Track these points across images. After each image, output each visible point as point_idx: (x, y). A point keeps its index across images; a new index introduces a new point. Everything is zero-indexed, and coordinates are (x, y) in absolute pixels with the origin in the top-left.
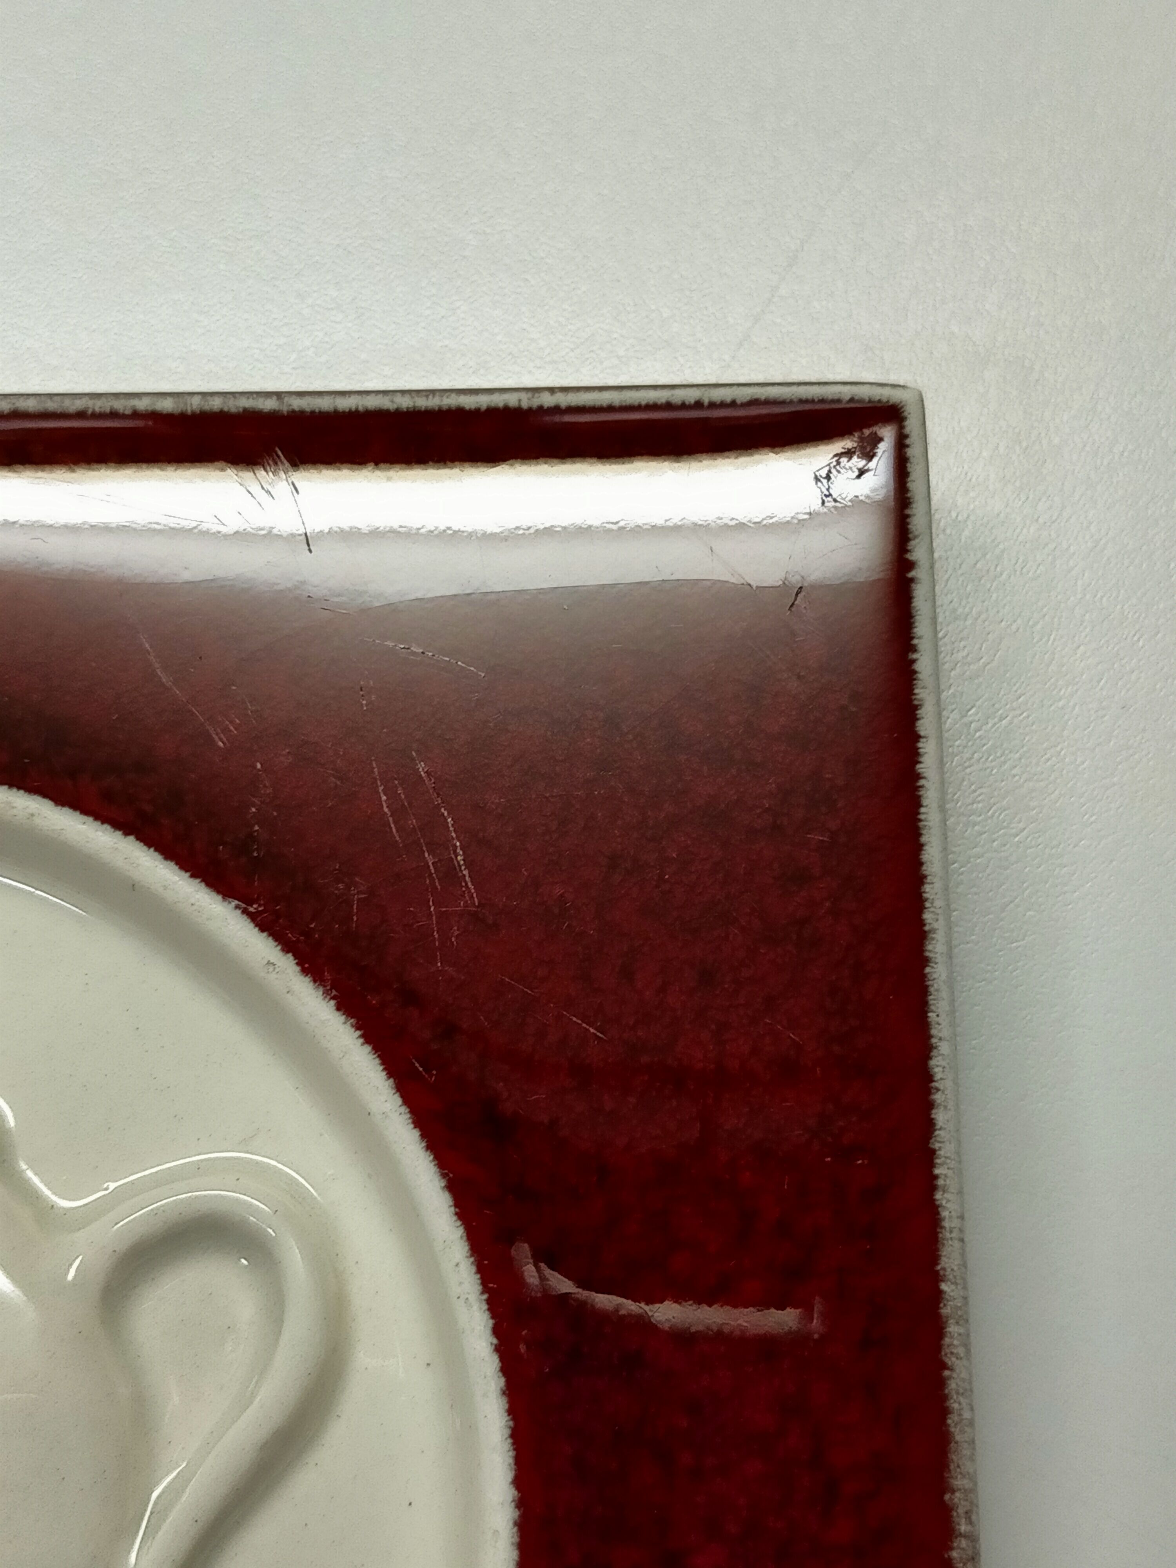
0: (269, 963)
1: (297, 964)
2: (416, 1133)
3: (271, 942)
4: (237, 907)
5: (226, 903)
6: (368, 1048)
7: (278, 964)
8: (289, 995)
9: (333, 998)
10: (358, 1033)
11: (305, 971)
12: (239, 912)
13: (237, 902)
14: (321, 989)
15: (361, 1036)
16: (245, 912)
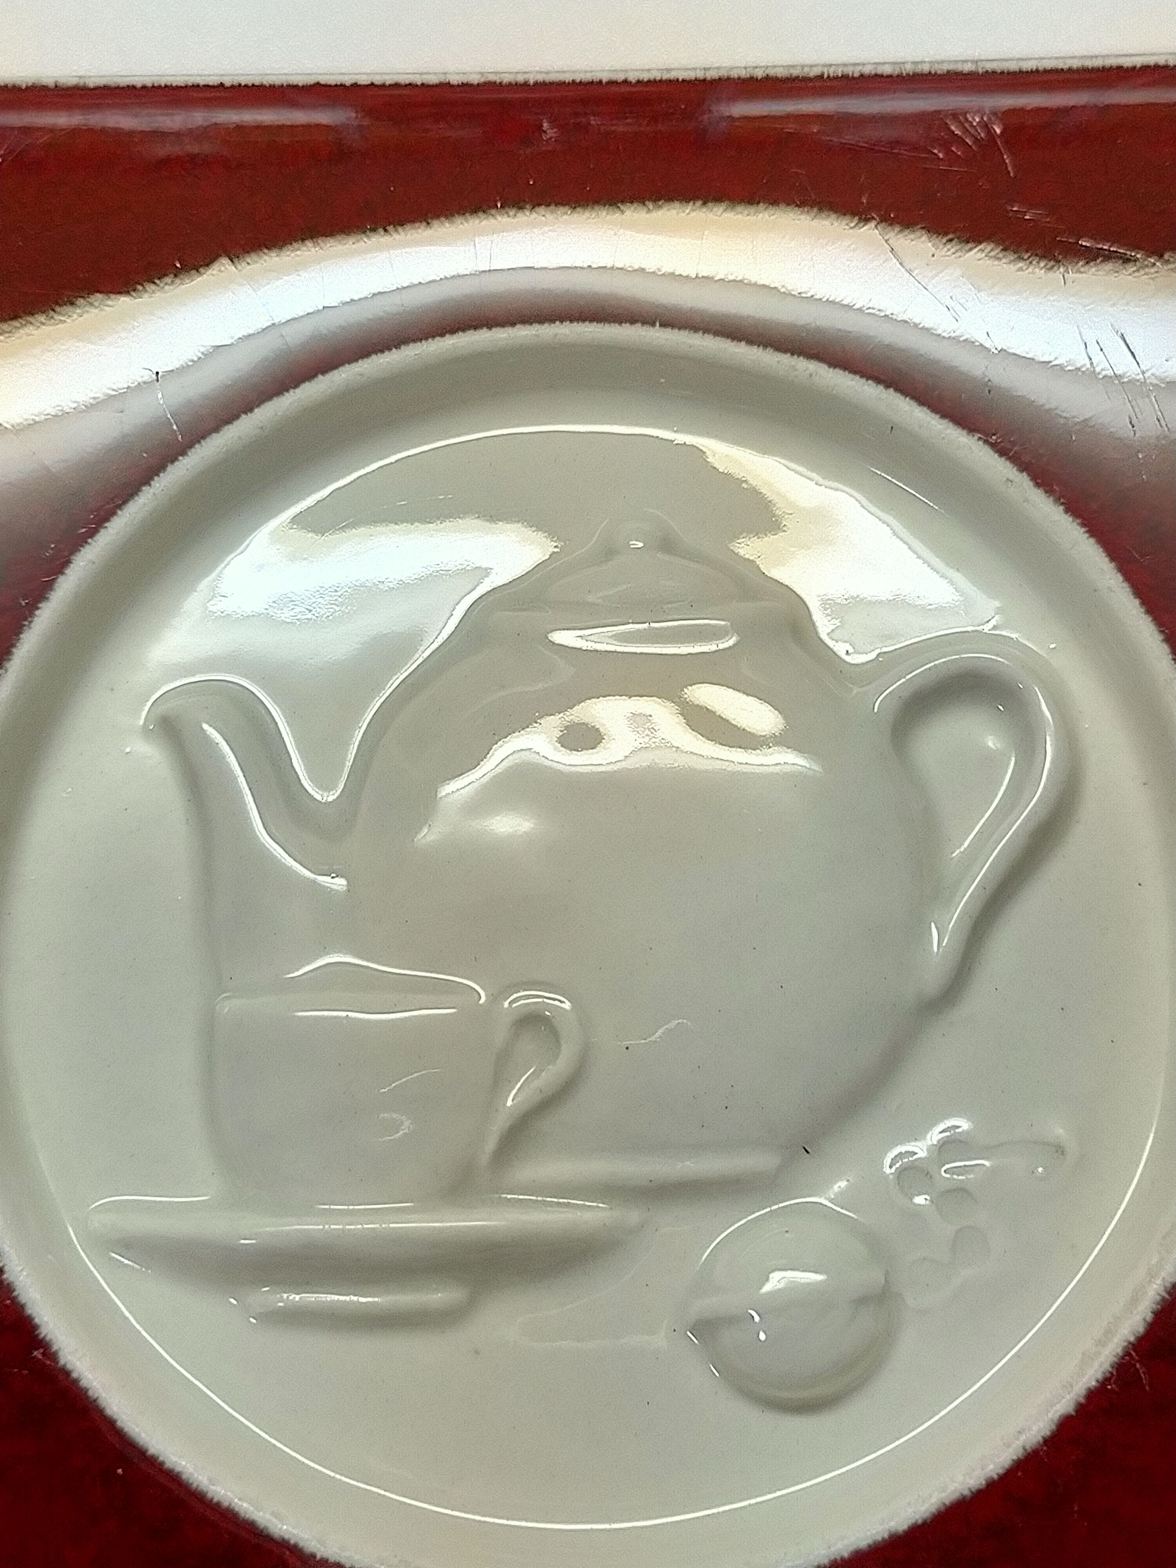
0: (1008, 480)
1: (1031, 480)
2: (1137, 602)
3: (1008, 464)
4: (980, 438)
5: (970, 437)
6: (1092, 541)
7: (1017, 480)
8: (1025, 504)
9: (1062, 504)
10: (1083, 530)
11: (1038, 485)
12: (981, 443)
13: (979, 435)
14: (1051, 499)
15: (1087, 532)
16: (986, 442)
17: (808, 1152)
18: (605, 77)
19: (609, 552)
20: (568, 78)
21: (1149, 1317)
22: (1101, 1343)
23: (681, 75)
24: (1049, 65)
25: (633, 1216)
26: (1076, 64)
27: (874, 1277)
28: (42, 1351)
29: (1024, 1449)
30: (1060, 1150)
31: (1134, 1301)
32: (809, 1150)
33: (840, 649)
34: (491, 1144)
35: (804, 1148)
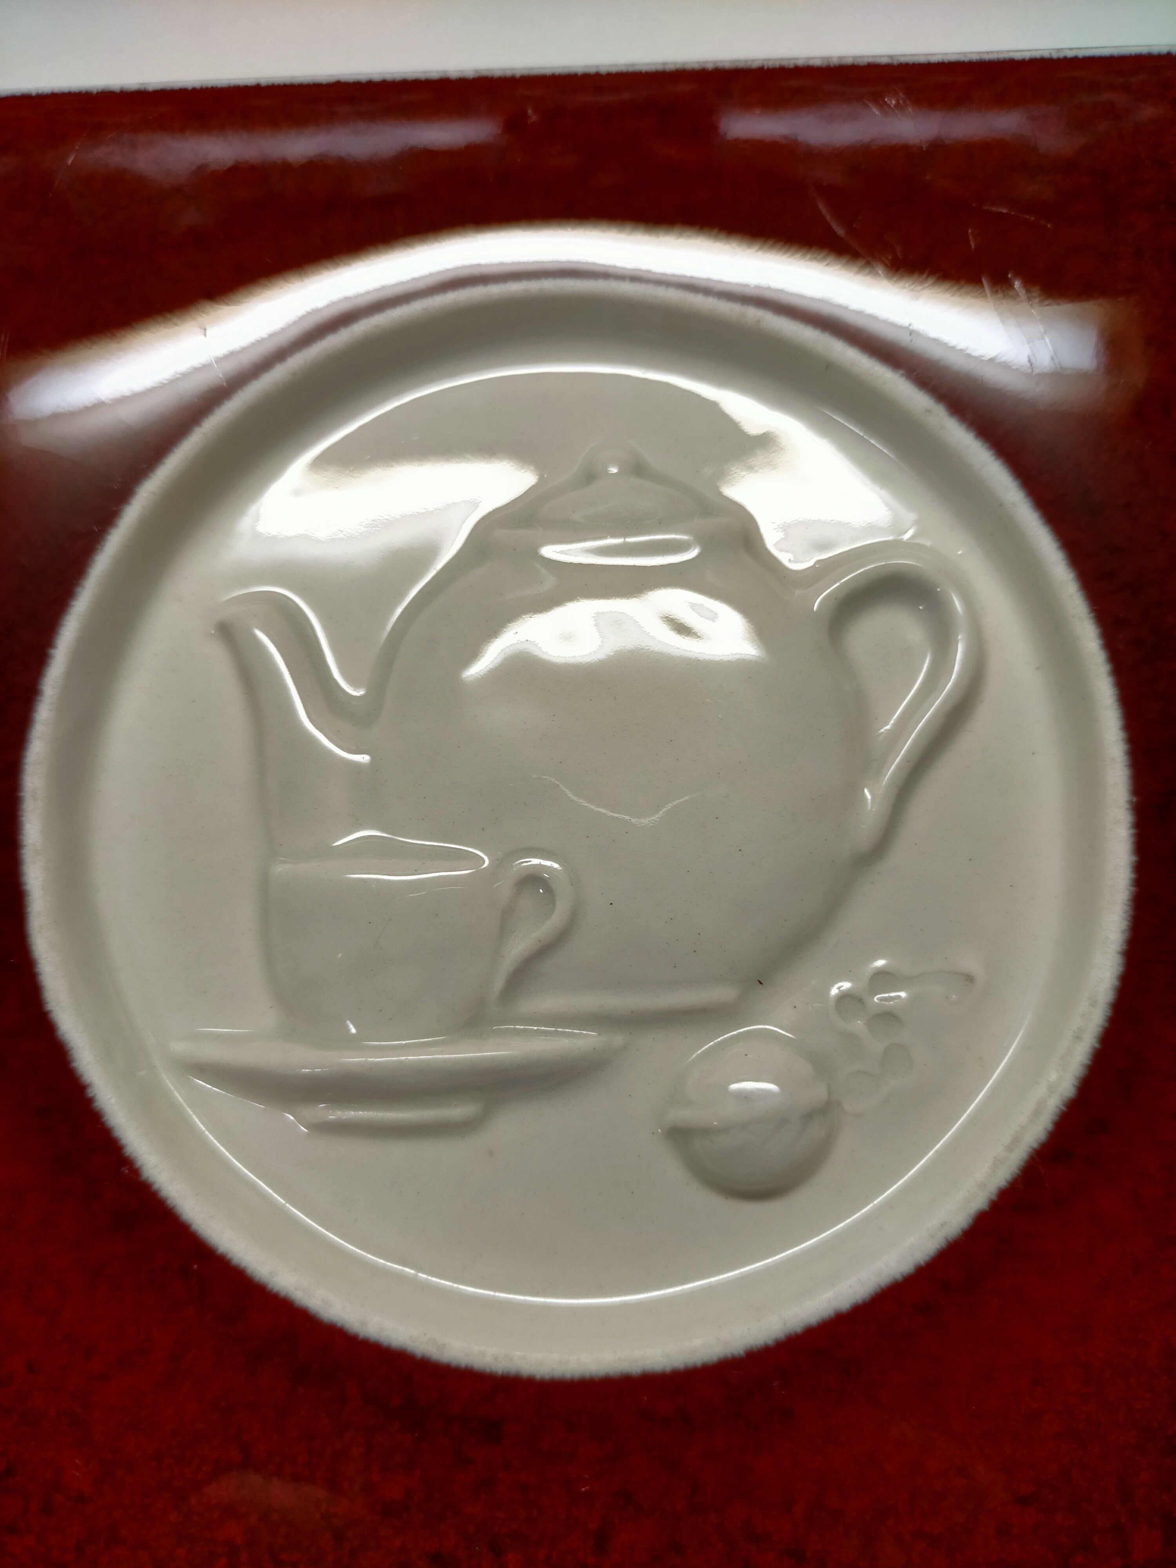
1: (947, 409)
3: (927, 397)
4: (903, 375)
8: (941, 430)
17: (761, 983)
18: (580, 71)
19: (590, 476)
20: (549, 72)
21: (1050, 1126)
22: (1009, 1149)
23: (644, 68)
24: (953, 58)
25: (618, 1040)
26: (975, 58)
27: (819, 1093)
28: (128, 1167)
29: (947, 1240)
30: (970, 978)
31: (1037, 1113)
32: (762, 981)
33: (784, 558)
34: (499, 984)
35: (759, 981)
